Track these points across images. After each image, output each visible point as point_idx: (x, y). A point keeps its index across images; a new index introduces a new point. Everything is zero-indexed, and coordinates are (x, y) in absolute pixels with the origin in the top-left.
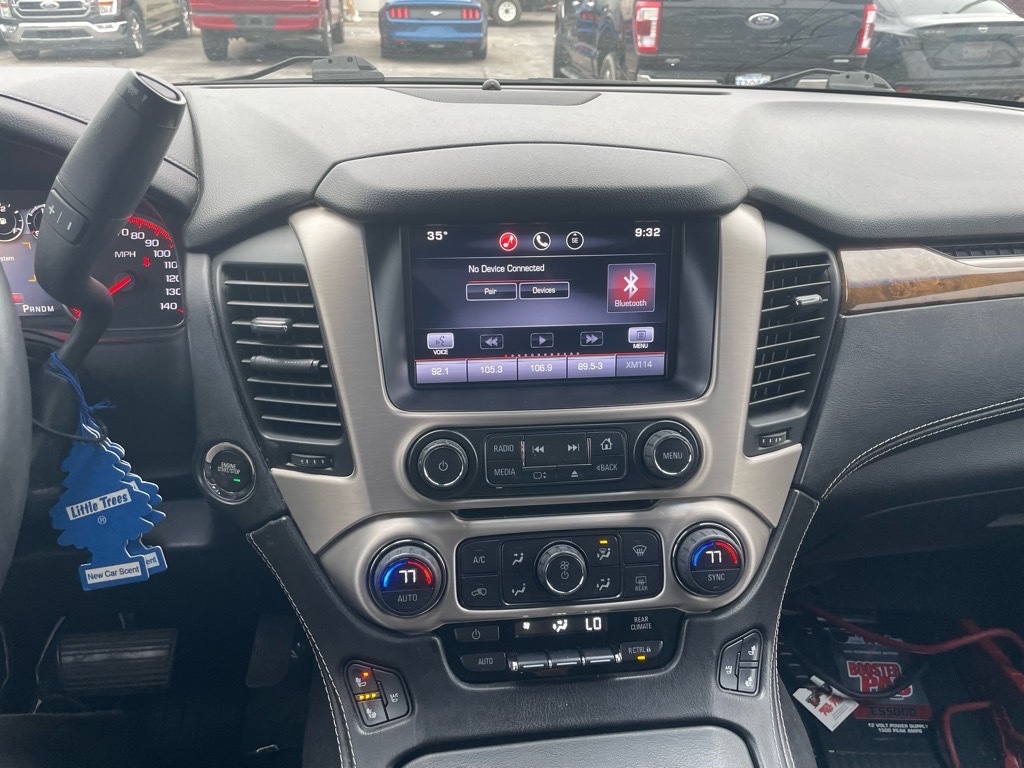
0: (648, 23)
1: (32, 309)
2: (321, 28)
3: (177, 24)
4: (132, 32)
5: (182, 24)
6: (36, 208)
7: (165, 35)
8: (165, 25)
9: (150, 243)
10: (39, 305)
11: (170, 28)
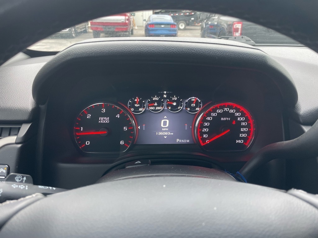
0: (238, 29)
1: (180, 141)
2: (128, 30)
3: (84, 29)
4: (72, 31)
5: (86, 29)
6: (190, 99)
7: (81, 32)
8: (81, 29)
9: (237, 114)
10: (183, 139)
11: (82, 30)
